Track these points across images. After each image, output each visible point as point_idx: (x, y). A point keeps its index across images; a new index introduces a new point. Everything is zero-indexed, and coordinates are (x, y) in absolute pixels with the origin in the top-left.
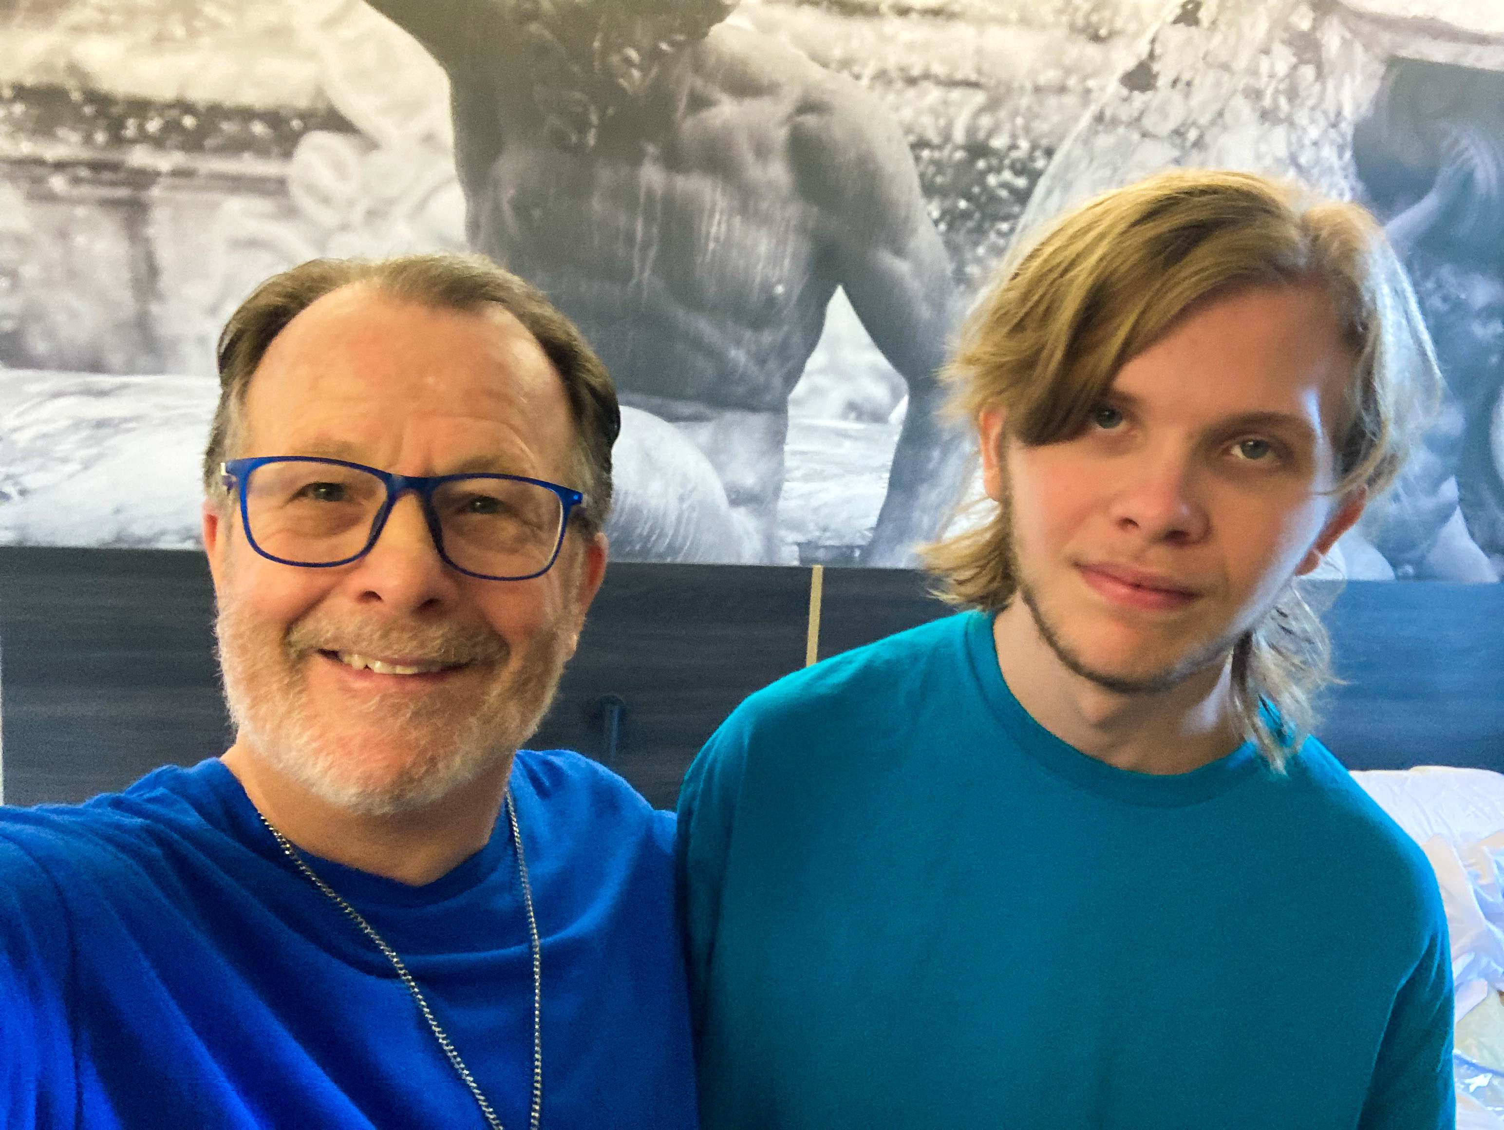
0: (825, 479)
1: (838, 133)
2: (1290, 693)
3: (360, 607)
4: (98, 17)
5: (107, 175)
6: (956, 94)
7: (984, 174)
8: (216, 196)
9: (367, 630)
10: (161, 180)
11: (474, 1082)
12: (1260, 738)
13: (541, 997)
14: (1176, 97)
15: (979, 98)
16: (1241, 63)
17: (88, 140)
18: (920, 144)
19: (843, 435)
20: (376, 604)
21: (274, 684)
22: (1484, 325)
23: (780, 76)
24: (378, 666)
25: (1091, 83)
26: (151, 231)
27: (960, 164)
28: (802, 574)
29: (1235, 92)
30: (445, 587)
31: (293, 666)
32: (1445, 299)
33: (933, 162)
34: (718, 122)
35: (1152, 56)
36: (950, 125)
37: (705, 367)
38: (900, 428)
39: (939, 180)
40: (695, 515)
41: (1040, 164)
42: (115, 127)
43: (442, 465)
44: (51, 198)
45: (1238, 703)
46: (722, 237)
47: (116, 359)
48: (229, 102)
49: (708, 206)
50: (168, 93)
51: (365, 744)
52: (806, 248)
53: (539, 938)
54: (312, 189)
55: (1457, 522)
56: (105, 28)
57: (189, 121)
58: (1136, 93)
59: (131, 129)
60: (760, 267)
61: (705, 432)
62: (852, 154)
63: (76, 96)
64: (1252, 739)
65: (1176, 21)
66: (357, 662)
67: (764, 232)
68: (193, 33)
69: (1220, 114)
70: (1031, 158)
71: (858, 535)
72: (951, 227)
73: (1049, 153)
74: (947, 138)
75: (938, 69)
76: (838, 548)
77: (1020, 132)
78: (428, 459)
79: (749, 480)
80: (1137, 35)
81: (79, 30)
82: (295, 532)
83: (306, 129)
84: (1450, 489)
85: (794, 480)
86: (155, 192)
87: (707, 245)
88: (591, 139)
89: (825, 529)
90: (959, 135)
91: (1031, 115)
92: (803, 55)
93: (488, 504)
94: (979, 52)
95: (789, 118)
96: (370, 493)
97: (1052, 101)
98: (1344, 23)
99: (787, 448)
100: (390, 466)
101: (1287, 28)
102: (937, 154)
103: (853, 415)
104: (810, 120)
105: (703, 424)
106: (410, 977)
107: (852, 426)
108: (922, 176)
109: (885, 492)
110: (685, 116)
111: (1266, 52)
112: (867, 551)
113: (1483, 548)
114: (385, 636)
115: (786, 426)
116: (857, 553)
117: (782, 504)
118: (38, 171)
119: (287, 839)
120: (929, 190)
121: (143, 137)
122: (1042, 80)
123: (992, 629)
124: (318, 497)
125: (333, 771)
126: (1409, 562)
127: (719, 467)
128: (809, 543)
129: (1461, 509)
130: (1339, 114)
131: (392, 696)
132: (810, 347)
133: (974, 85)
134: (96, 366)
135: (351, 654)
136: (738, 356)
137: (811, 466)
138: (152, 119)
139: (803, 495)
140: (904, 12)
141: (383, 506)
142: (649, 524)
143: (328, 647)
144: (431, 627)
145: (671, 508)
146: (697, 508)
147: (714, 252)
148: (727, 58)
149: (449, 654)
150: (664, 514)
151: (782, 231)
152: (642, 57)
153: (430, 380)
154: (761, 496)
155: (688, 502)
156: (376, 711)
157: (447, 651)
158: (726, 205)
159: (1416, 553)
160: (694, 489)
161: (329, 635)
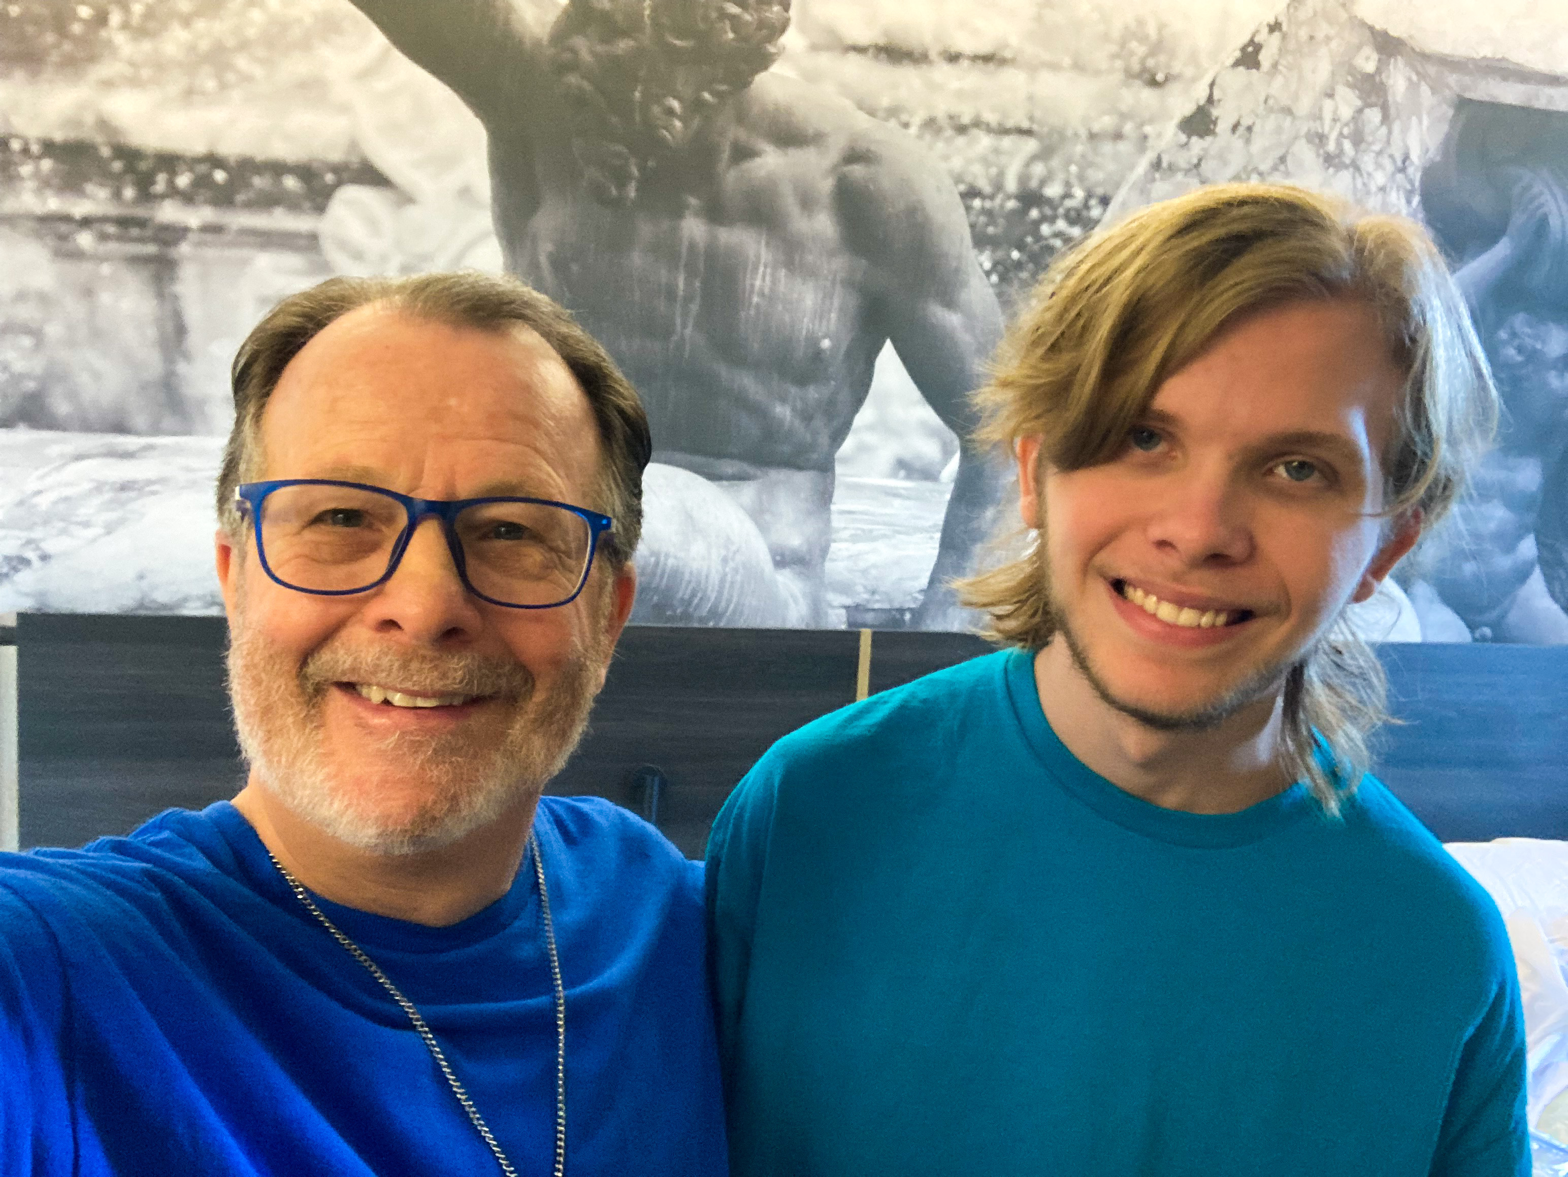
0: (874, 539)
1: (886, 183)
2: (1344, 731)
3: (379, 635)
4: (128, 71)
5: (135, 232)
6: (1007, 142)
7: (1037, 223)
8: (245, 252)
9: (385, 661)
10: (190, 236)
11: (494, 1140)
12: (1313, 780)
13: (565, 1051)
14: (1237, 142)
15: (1031, 145)
16: (1304, 106)
17: (117, 195)
18: (971, 193)
19: (894, 494)
20: (395, 634)
21: (289, 718)
22: (1561, 376)
23: (827, 128)
24: (398, 699)
25: (1148, 129)
26: (179, 288)
27: (1013, 212)
28: (850, 638)
29: (1296, 138)
30: (469, 616)
31: (310, 699)
32: (1520, 350)
33: (984, 211)
34: (763, 173)
35: (1210, 100)
36: (1001, 174)
37: (750, 427)
38: (952, 486)
39: (991, 230)
41: (1095, 212)
42: (144, 184)
43: (464, 490)
44: (77, 255)
45: (1290, 743)
46: (767, 291)
47: (140, 420)
48: (261, 154)
49: (752, 259)
50: (199, 148)
51: (384, 782)
52: (853, 302)
53: (564, 988)
54: (343, 245)
55: (1537, 582)
56: (134, 82)
57: (220, 176)
58: (1194, 139)
59: (160, 183)
60: (806, 320)
61: (748, 491)
62: (901, 205)
63: (105, 152)
64: (1305, 781)
65: (1237, 64)
66: (376, 695)
67: (811, 284)
68: (223, 86)
69: (1282, 159)
70: (1086, 206)
71: (909, 598)
72: (1003, 279)
73: (1105, 201)
74: (998, 186)
75: (991, 118)
76: (889, 610)
77: (1074, 181)
78: (450, 485)
79: (795, 540)
80: (1194, 80)
81: (108, 84)
82: (312, 559)
83: (339, 184)
84: (1528, 547)
85: (841, 540)
86: (184, 249)
87: (750, 298)
88: (631, 192)
89: (873, 593)
90: (1011, 185)
91: (1086, 164)
92: (848, 104)
93: (513, 530)
94: (1031, 98)
95: (835, 168)
96: (390, 519)
97: (1107, 148)
98: (1410, 64)
99: (833, 507)
100: (412, 490)
101: (1352, 70)
102: (988, 204)
103: (903, 473)
104: (857, 171)
105: (748, 482)
106: (427, 1029)
107: (901, 484)
108: (973, 226)
109: (936, 552)
110: (729, 167)
111: (1331, 96)
112: (918, 614)
114: (405, 666)
115: (833, 482)
116: (908, 616)
117: (828, 565)
118: (63, 228)
119: (300, 882)
120: (981, 241)
121: (173, 192)
122: (1096, 127)
123: (1033, 664)
124: (335, 523)
125: (350, 811)
126: (1487, 625)
127: (763, 529)
128: (857, 607)
129: (1542, 569)
130: (1406, 158)
131: (412, 733)
132: (858, 402)
133: (1028, 133)
134: (120, 428)
135: (369, 685)
136: (783, 412)
137: (859, 526)
138: (182, 173)
139: (851, 556)
140: (953, 58)
141: (403, 531)
142: (690, 588)
143: (345, 679)
144: (453, 657)
145: (713, 571)
146: (741, 571)
147: (758, 306)
148: (771, 107)
149: (472, 686)
150: (707, 577)
151: (828, 284)
152: (684, 107)
153: (453, 402)
154: (808, 557)
155: (731, 564)
156: (393, 749)
157: (470, 683)
158: (770, 258)
159: (1493, 615)
160: (738, 551)
161: (347, 666)
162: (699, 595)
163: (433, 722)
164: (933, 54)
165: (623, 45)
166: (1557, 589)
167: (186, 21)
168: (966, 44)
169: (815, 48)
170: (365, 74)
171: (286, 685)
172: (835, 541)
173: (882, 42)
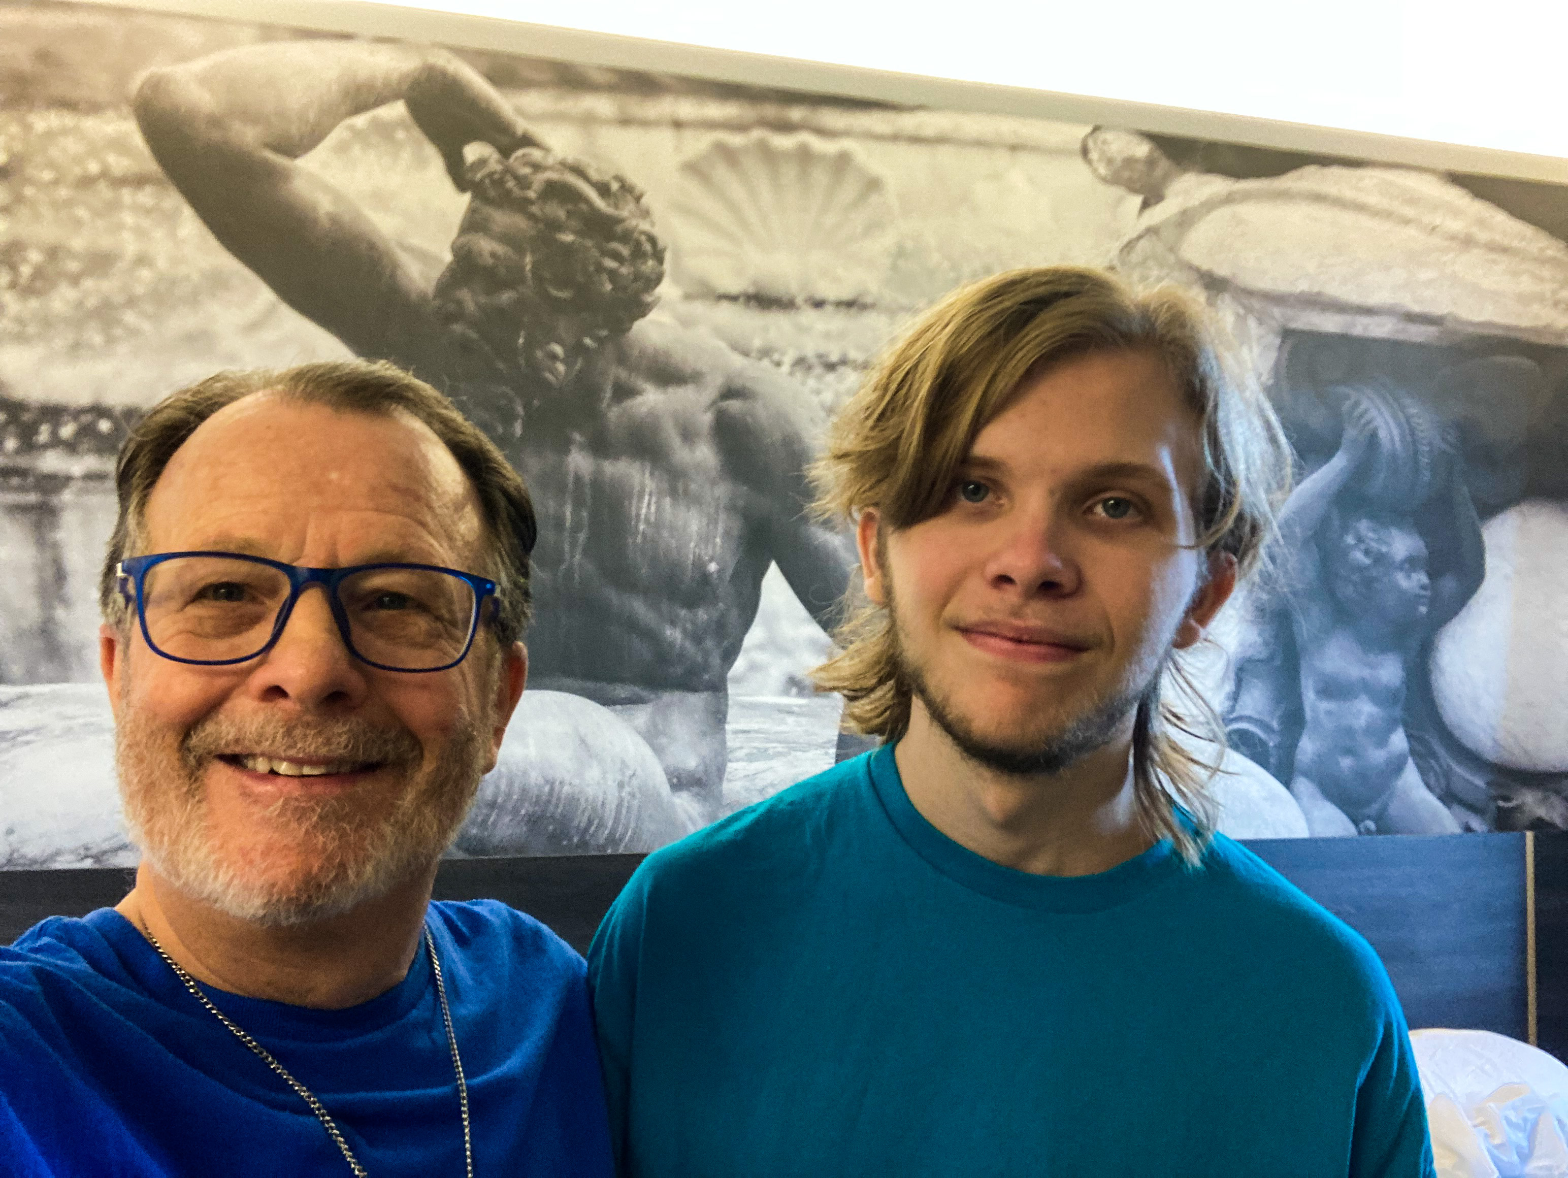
0: (771, 758)
1: (763, 416)
3: (263, 705)
4: (13, 327)
5: (15, 481)
9: (269, 729)
10: (72, 483)
19: (787, 711)
20: (280, 701)
22: (1409, 577)
23: (702, 365)
24: (283, 768)
26: (60, 535)
30: (355, 681)
31: (192, 773)
32: (1367, 553)
34: (644, 409)
37: (641, 649)
40: (635, 803)
42: (27, 434)
43: (346, 558)
46: (652, 519)
47: (15, 669)
48: (145, 404)
49: (637, 488)
50: (84, 399)
51: (269, 850)
52: (737, 526)
53: (466, 1077)
55: (1411, 776)
56: (20, 338)
57: (104, 426)
59: (44, 434)
60: (692, 545)
61: (642, 715)
62: (778, 436)
64: (1166, 838)
66: (262, 766)
67: (695, 511)
68: (110, 341)
75: (856, 355)
79: (691, 762)
82: (195, 634)
84: (1399, 740)
85: (737, 760)
86: (67, 496)
87: (637, 527)
88: (518, 429)
93: (396, 599)
95: (714, 403)
96: (273, 592)
99: (728, 727)
100: (295, 559)
103: (794, 690)
104: (734, 405)
105: (641, 706)
107: (794, 701)
110: (609, 406)
113: (1440, 798)
114: (289, 733)
115: (726, 702)
117: (726, 786)
121: (56, 442)
124: (218, 597)
125: (236, 883)
126: (1369, 818)
127: (658, 751)
129: (1414, 760)
131: (296, 799)
132: (747, 621)
135: (255, 756)
136: (673, 635)
137: (753, 745)
138: (66, 424)
139: (747, 776)
140: (819, 304)
141: (286, 601)
142: (587, 814)
143: (228, 751)
144: (338, 722)
145: (609, 797)
146: (638, 795)
147: (644, 534)
148: (650, 350)
149: (358, 750)
150: (603, 804)
151: (712, 510)
152: (566, 351)
153: (334, 476)
154: (704, 779)
155: (627, 789)
156: (279, 815)
157: (355, 747)
158: (654, 486)
159: (1375, 807)
160: (634, 774)
161: (230, 737)
162: (596, 822)
163: (318, 789)
164: (799, 300)
165: (506, 297)
166: (1432, 781)
167: (75, 280)
168: (829, 291)
169: (688, 297)
170: (253, 327)
171: (169, 760)
172: (730, 761)
173: (751, 290)
